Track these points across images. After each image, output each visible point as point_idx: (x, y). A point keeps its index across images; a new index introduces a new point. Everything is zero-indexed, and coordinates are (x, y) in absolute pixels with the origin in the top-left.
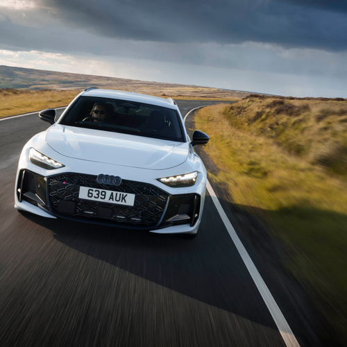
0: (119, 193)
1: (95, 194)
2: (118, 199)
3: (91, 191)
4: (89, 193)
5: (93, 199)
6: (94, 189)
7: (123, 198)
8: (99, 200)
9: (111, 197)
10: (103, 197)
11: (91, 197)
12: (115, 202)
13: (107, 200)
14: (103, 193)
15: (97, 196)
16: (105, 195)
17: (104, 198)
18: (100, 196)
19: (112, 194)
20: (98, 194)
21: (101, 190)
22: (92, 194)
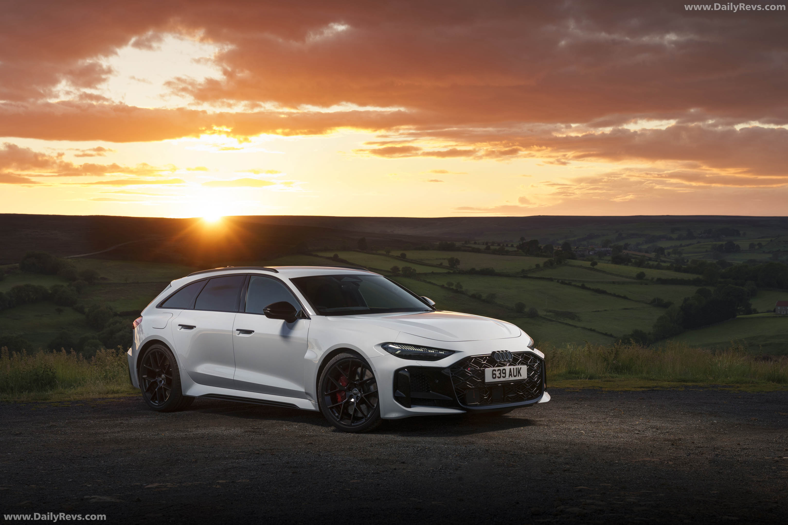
0: (515, 367)
1: (497, 373)
2: (515, 375)
3: (494, 372)
4: (493, 374)
5: (497, 380)
6: (497, 369)
7: (519, 372)
8: (502, 379)
9: (510, 375)
10: (504, 375)
11: (495, 378)
12: (513, 378)
13: (508, 378)
14: (504, 371)
15: (499, 376)
16: (505, 373)
17: (505, 377)
18: (502, 375)
19: (510, 369)
20: (500, 374)
21: (501, 368)
22: (495, 374)
